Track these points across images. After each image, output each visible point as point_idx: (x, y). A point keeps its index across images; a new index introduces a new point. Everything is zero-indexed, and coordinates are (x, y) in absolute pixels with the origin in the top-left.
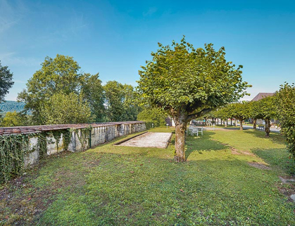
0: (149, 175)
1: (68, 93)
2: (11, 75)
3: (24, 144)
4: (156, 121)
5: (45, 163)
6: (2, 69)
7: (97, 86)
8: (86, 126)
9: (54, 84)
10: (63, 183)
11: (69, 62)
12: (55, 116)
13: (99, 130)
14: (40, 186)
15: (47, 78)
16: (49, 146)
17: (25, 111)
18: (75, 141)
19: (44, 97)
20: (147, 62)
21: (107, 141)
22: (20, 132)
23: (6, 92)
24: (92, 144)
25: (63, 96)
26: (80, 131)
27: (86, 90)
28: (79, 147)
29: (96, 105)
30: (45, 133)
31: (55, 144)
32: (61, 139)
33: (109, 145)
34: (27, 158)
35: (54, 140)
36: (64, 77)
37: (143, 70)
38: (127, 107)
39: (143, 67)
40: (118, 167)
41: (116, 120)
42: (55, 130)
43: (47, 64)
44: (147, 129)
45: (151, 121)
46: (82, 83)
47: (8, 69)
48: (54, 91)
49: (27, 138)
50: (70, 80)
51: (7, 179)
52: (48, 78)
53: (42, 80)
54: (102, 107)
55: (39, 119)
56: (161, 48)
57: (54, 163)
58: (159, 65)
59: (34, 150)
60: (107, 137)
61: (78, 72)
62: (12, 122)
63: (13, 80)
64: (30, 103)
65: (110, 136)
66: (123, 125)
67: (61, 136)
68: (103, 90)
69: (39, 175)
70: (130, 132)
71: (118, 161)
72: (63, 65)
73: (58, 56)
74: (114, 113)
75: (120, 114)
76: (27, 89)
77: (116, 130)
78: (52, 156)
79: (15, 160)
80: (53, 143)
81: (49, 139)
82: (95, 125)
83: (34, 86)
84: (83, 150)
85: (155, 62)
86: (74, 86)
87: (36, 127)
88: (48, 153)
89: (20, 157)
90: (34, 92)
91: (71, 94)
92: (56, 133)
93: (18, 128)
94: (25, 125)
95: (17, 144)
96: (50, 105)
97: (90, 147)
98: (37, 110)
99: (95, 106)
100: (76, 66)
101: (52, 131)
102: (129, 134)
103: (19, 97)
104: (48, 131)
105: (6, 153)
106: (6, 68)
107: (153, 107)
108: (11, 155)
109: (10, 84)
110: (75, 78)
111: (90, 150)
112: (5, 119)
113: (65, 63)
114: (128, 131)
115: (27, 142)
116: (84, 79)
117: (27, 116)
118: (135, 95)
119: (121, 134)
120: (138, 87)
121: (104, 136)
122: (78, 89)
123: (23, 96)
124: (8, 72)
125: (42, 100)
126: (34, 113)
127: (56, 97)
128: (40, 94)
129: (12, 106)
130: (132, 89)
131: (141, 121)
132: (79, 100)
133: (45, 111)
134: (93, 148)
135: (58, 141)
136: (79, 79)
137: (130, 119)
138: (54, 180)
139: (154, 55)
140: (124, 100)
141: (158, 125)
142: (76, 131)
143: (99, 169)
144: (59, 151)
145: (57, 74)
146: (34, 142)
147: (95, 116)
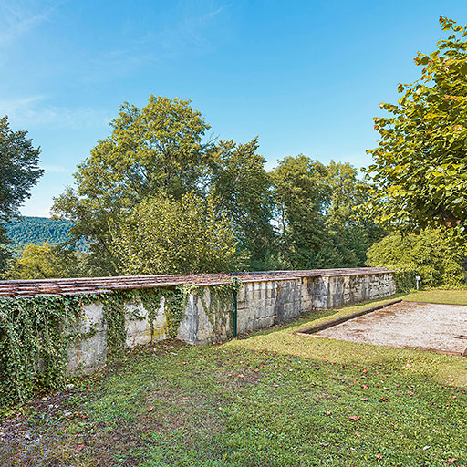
0: (411, 437)
1: (177, 195)
2: (36, 153)
3: (68, 318)
4: (427, 269)
5: (120, 365)
6: (13, 138)
7: (254, 174)
8: (225, 280)
9: (143, 174)
10: (166, 419)
11: (180, 114)
12: (147, 255)
13: (257, 292)
14: (106, 419)
15: (126, 159)
16: (130, 327)
17: (72, 242)
18: (197, 317)
19: (119, 206)
20: (401, 88)
21: (280, 321)
22: (59, 291)
23: (22, 194)
24: (241, 326)
25: (167, 202)
26: (207, 292)
27: (224, 184)
28: (206, 332)
29: (252, 226)
30: (122, 295)
31: (146, 322)
32: (162, 310)
33: (285, 333)
34: (75, 351)
35: (143, 312)
36: (168, 155)
37: (388, 115)
38: (335, 227)
39: (387, 107)
40: (313, 396)
41: (305, 265)
42: (145, 289)
43: (126, 121)
44: (399, 292)
45: (411, 267)
46: (214, 167)
47: (27, 138)
48: (145, 191)
49: (75, 304)
50: (183, 160)
51: (23, 396)
52: (129, 158)
53: (112, 163)
54: (267, 230)
55: (105, 262)
56: (450, 32)
57: (143, 368)
58: (446, 89)
59: (92, 333)
60: (279, 310)
61: (205, 140)
62: (39, 269)
63: (40, 166)
64: (84, 221)
65: (289, 309)
66: (326, 281)
67: (162, 304)
68: (269, 183)
69: (105, 392)
70: (347, 299)
71: (312, 379)
72: (167, 122)
73: (153, 99)
74: (299, 245)
75: (317, 248)
76: (76, 188)
77: (305, 292)
78: (138, 351)
79: (44, 355)
80: (141, 319)
81: (130, 308)
82: (246, 277)
83: (92, 178)
84: (217, 340)
85: (432, 84)
86: (194, 177)
87: (98, 280)
88: (129, 342)
89: (57, 349)
90: (93, 193)
91: (185, 197)
92: (149, 295)
93: (55, 283)
94: (73, 274)
95: (52, 317)
96: (132, 226)
97: (235, 334)
98: (102, 241)
99: (248, 227)
100: (199, 122)
101: (139, 290)
102: (343, 305)
103: (56, 208)
104: (129, 290)
105: (22, 338)
106: (22, 134)
107: (423, 225)
108: (36, 341)
109: (33, 177)
110: (196, 157)
111: (235, 343)
112: (21, 261)
113: (172, 117)
114: (339, 296)
115: (77, 314)
116: (219, 158)
117: (76, 254)
118: (363, 193)
119: (319, 304)
120: (373, 168)
121: (270, 308)
122: (204, 183)
123: (66, 203)
124: (27, 145)
125: (113, 214)
126: (94, 247)
127: (147, 207)
128: (108, 199)
129: (39, 229)
130: (351, 174)
131: (379, 268)
132: (205, 213)
133: (122, 243)
134: (243, 336)
135: (153, 316)
136: (204, 157)
137: (348, 263)
138: (142, 410)
139: (425, 60)
140: (327, 209)
141: (438, 282)
142: (199, 292)
143: (258, 394)
144: (157, 338)
145: (152, 147)
146: (92, 314)
147: (246, 256)
